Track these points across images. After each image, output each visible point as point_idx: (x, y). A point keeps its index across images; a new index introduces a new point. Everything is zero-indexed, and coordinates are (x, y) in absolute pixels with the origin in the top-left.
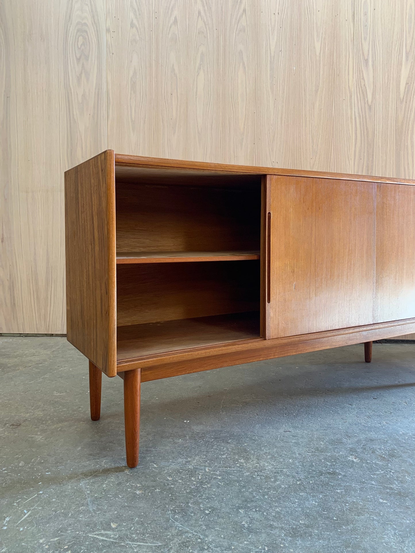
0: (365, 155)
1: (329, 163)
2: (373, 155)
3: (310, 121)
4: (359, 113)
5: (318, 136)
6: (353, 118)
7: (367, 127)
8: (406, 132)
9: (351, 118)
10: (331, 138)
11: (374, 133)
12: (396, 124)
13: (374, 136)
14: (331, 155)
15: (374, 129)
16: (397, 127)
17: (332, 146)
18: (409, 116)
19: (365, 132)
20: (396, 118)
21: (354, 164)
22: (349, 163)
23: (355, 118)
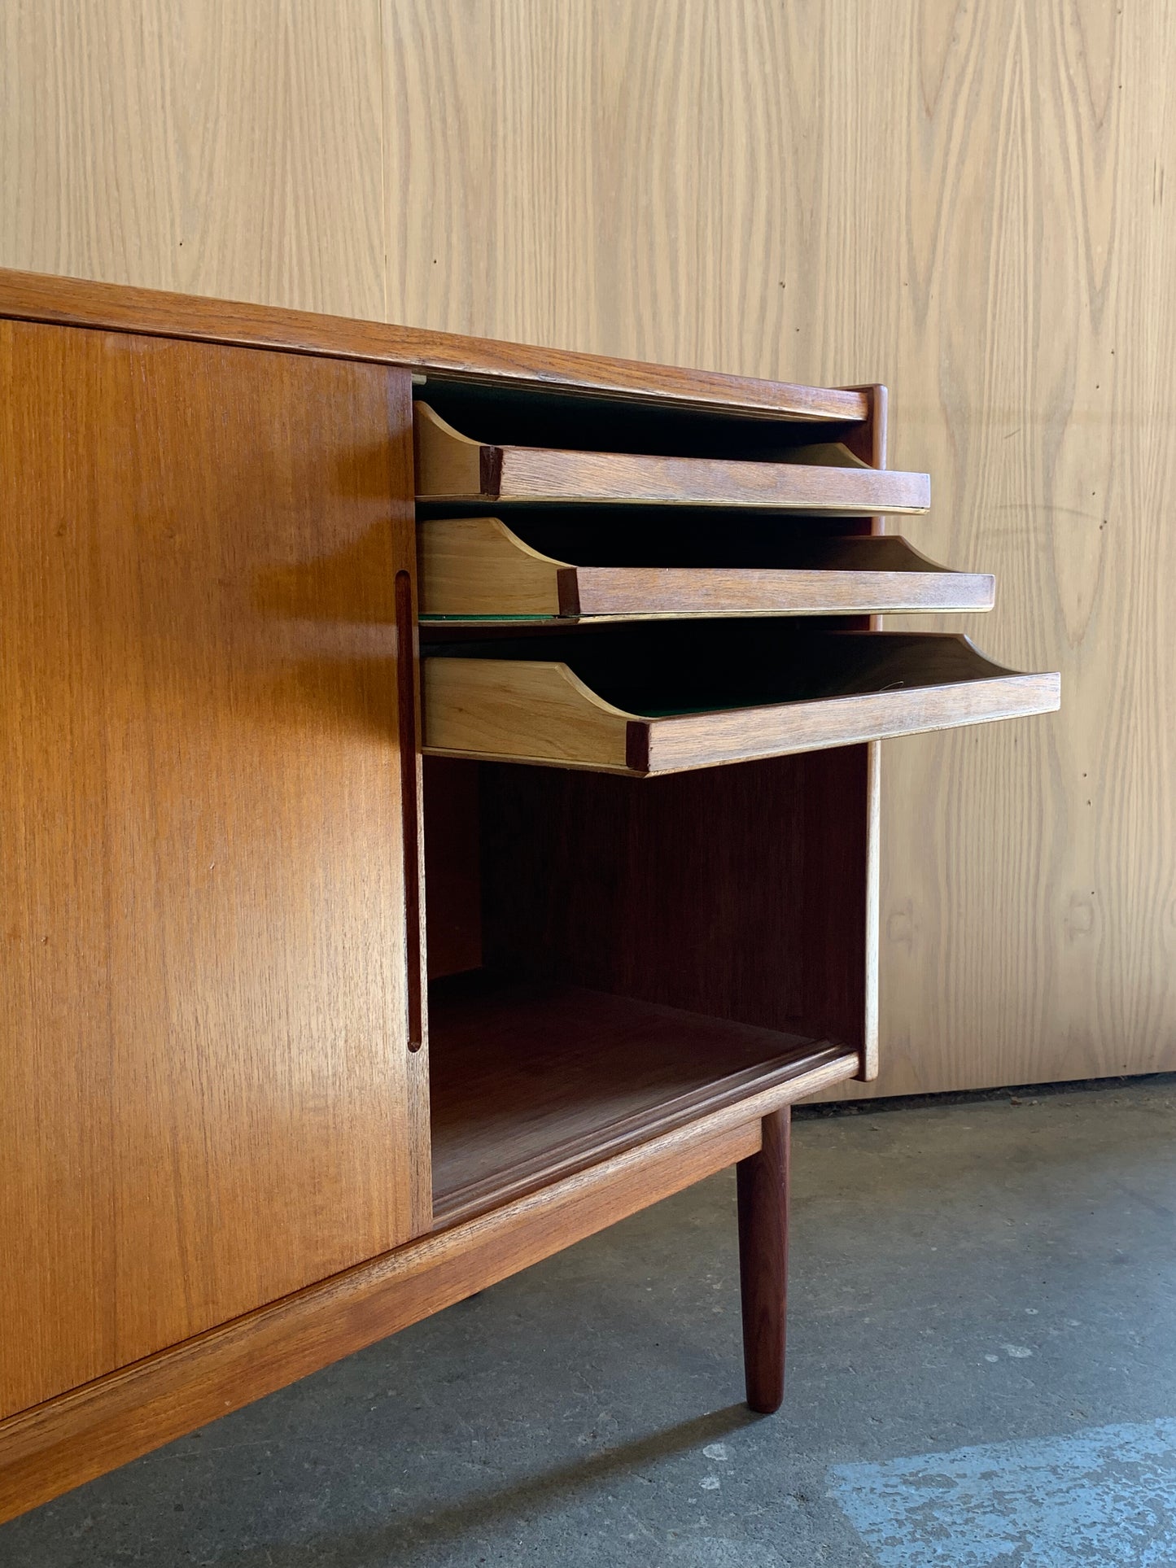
0: (454, 239)
1: (273, 272)
2: (491, 245)
3: (160, 37)
4: (415, 22)
5: (210, 125)
6: (389, 42)
7: (456, 97)
8: (643, 141)
9: (380, 43)
10: (279, 138)
11: (494, 134)
12: (594, 93)
13: (494, 147)
14: (282, 233)
15: (494, 111)
16: (600, 114)
17: (284, 183)
18: (650, 64)
19: (449, 120)
20: (594, 64)
21: (403, 283)
22: (378, 276)
23: (399, 43)
